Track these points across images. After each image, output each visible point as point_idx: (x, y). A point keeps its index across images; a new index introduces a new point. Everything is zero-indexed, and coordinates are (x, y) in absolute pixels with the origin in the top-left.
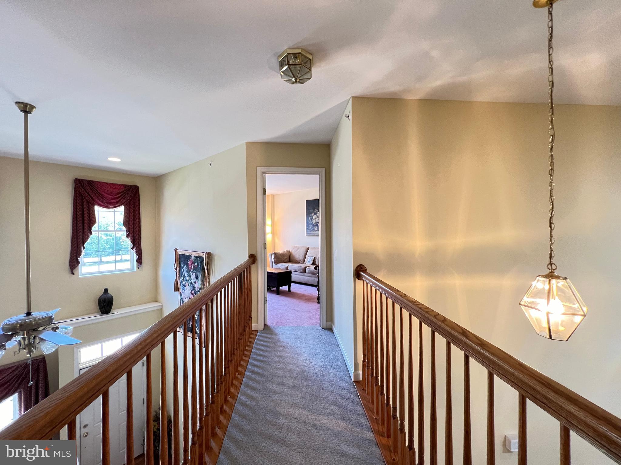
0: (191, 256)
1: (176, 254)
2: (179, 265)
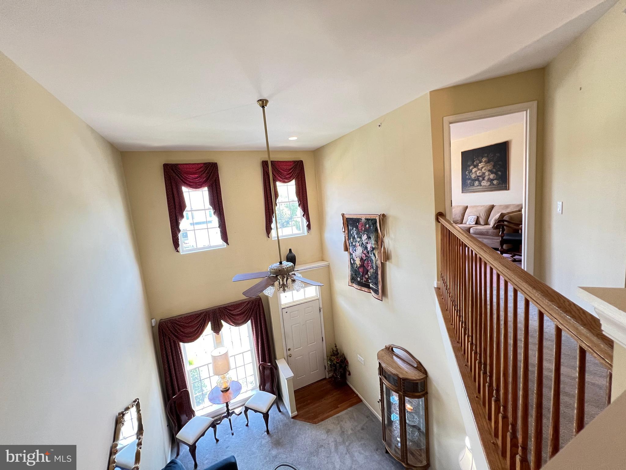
0: (361, 219)
1: (344, 218)
2: (347, 228)
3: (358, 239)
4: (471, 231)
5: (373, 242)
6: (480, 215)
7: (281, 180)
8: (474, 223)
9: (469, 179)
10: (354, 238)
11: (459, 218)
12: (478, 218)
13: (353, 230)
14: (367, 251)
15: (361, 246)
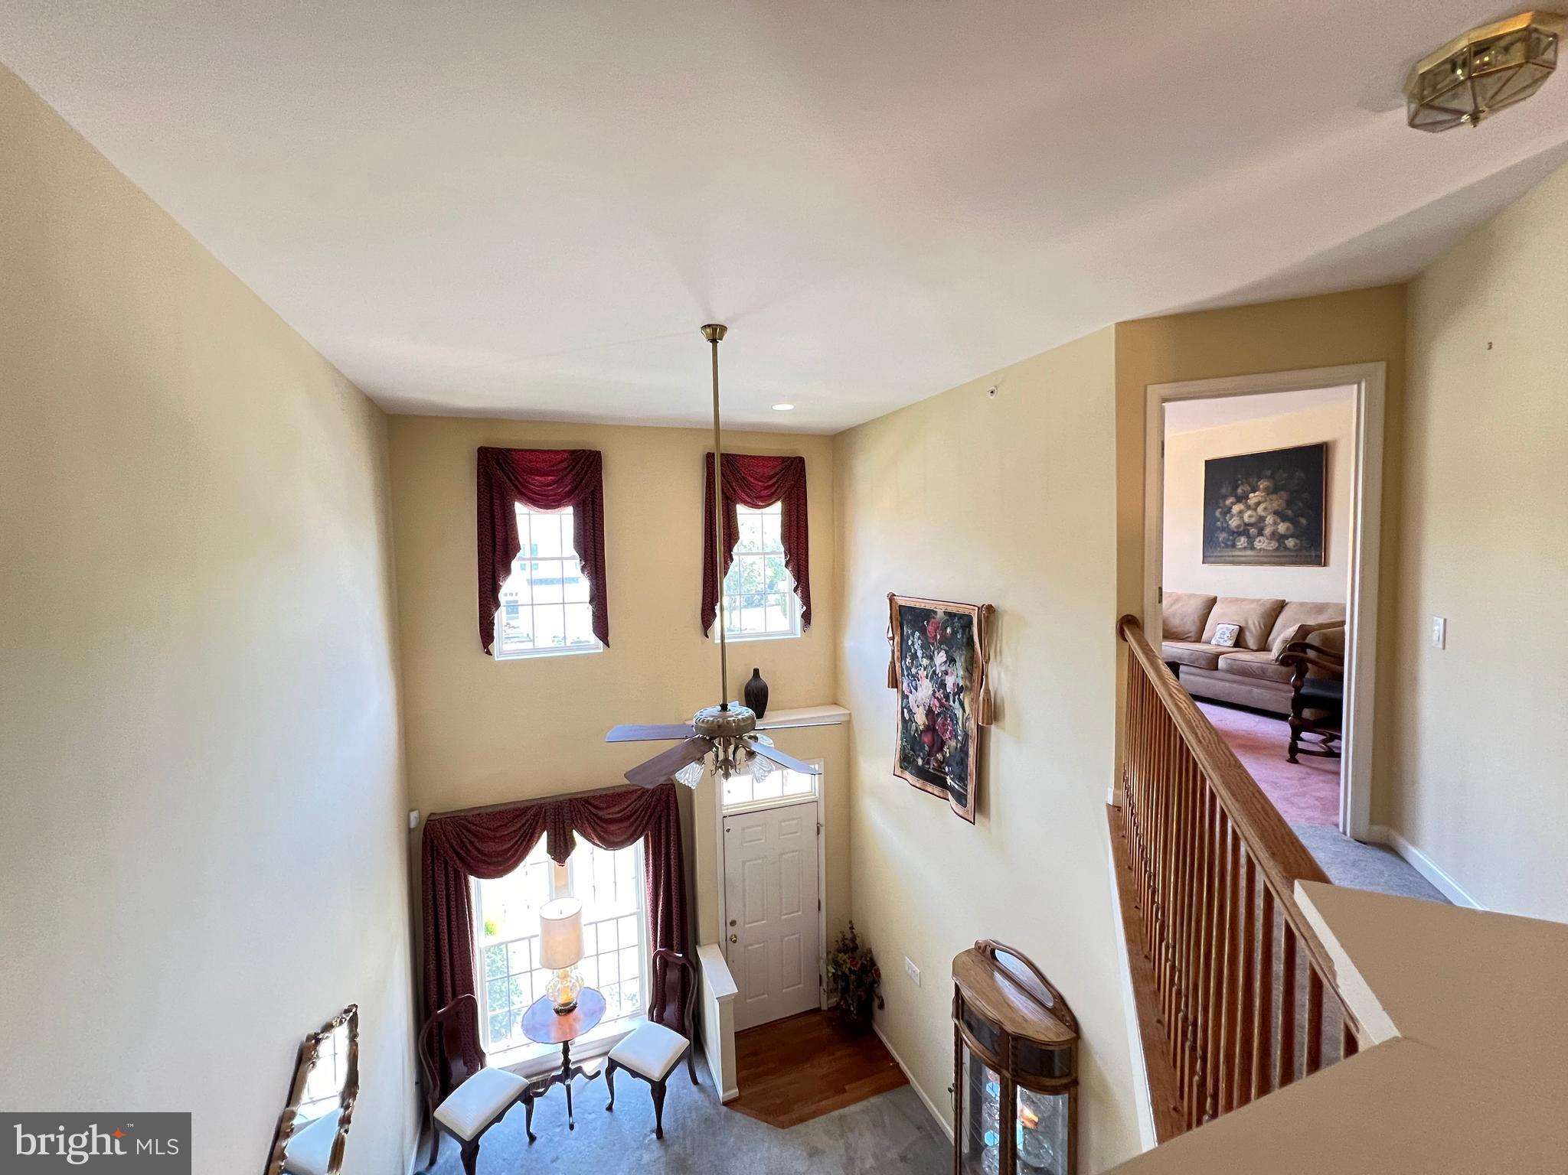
0: (935, 612)
1: (894, 605)
2: (899, 630)
3: (925, 662)
4: (1221, 663)
5: (961, 673)
6: (1247, 623)
7: (748, 500)
8: (1230, 643)
9: (1223, 529)
10: (914, 657)
11: (1190, 626)
12: (1241, 630)
13: (913, 637)
14: (943, 693)
15: (932, 678)
